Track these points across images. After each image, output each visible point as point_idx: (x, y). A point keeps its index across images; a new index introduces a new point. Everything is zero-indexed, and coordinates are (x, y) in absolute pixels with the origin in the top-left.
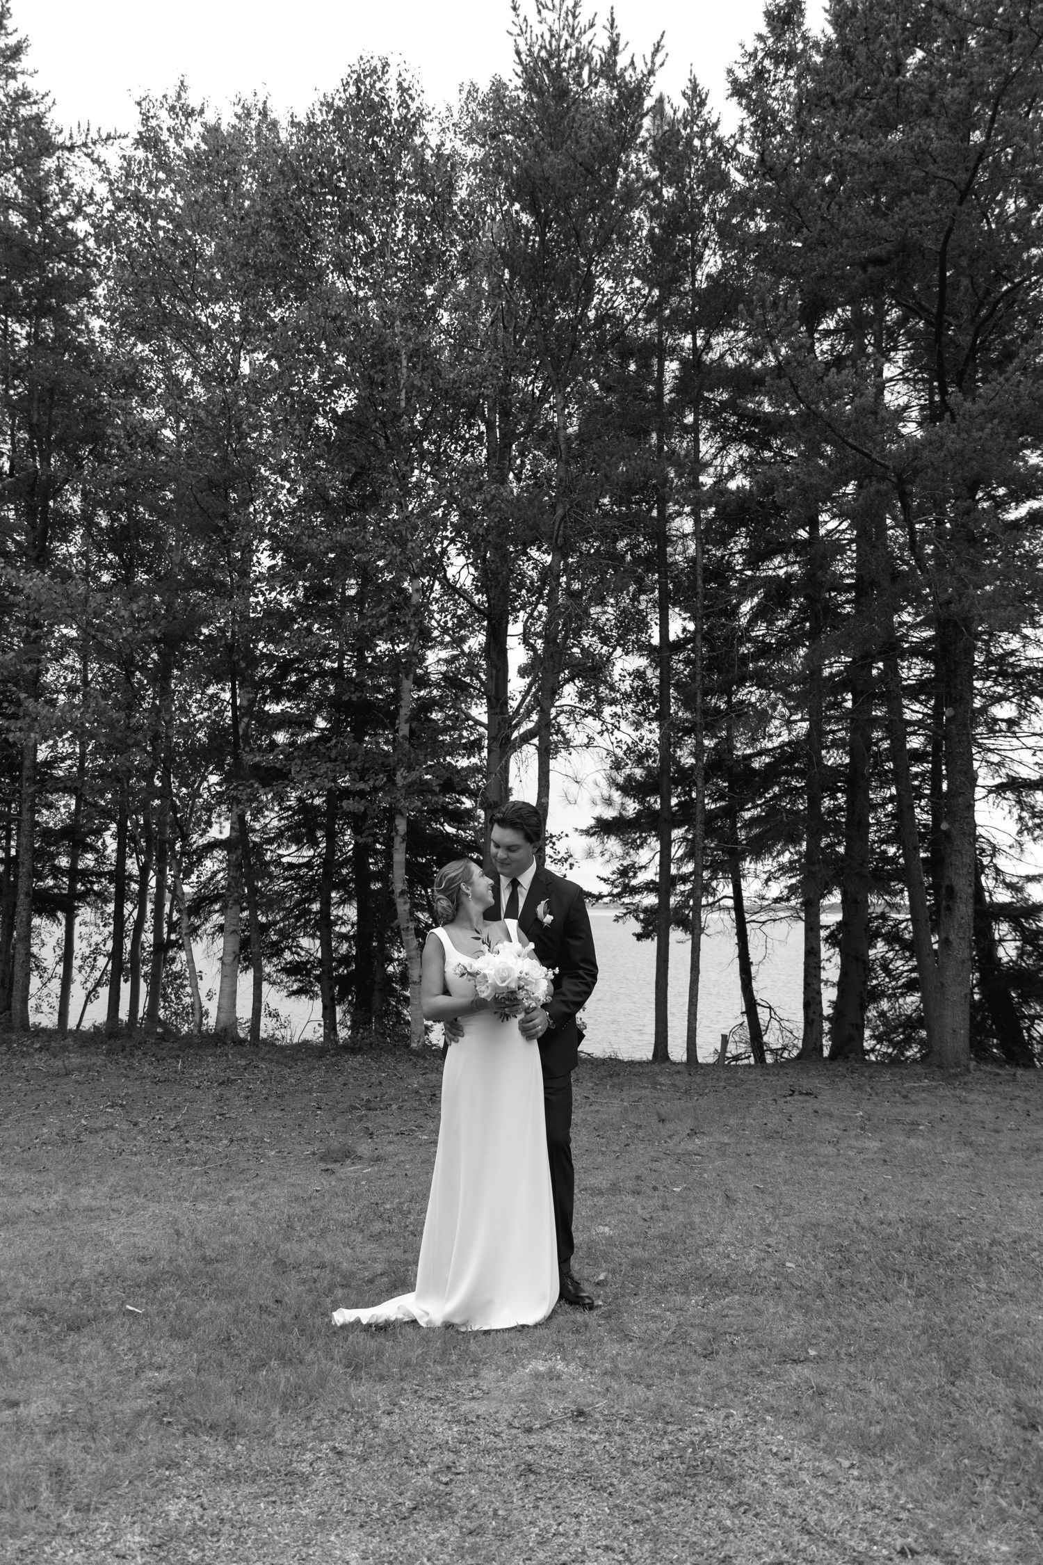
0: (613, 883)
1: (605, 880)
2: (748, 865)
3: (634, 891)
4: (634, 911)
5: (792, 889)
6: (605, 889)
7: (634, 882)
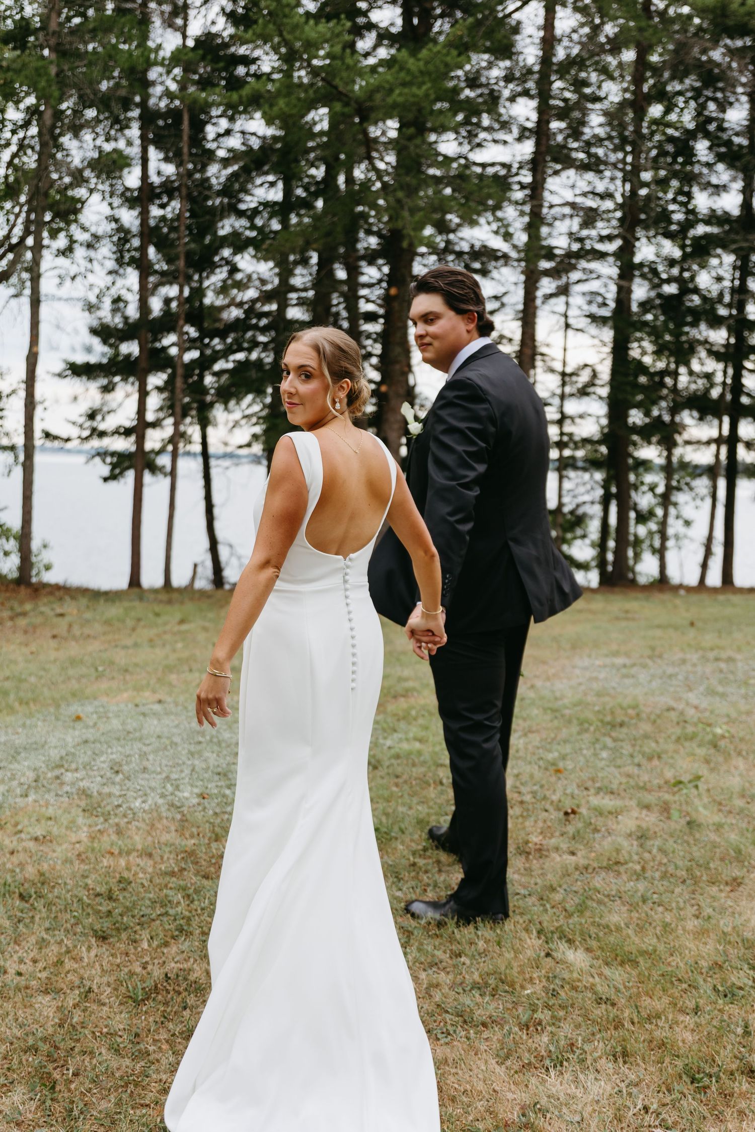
0: (81, 426)
1: (74, 423)
2: (218, 413)
3: (102, 434)
4: (102, 454)
5: (255, 437)
6: (74, 432)
7: (102, 427)
